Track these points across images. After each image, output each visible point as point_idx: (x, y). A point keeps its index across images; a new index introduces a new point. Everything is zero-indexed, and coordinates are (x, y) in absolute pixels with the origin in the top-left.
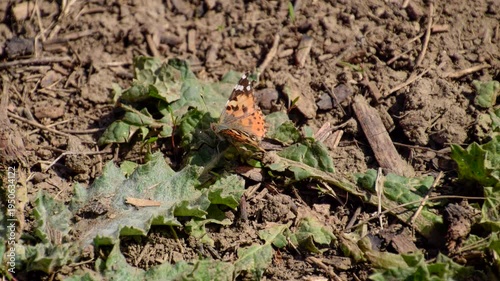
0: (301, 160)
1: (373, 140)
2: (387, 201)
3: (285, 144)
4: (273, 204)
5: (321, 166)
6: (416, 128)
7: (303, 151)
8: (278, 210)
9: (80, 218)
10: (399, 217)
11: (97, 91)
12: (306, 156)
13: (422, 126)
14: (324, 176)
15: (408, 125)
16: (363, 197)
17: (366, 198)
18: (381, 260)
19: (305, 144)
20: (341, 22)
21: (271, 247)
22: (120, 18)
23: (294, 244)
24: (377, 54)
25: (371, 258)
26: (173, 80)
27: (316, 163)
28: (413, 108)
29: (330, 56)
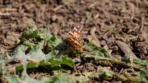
0: (97, 55)
1: (125, 51)
2: (135, 64)
3: (90, 50)
4: (87, 66)
5: (106, 56)
6: (142, 47)
7: (97, 52)
8: (89, 68)
9: (8, 64)
10: (140, 69)
11: (10, 41)
12: (99, 53)
13: (145, 46)
14: (107, 59)
15: (139, 47)
16: (124, 64)
17: (126, 64)
18: (135, 79)
19: (98, 50)
20: (106, 24)
21: (88, 78)
22: (17, 24)
23: (98, 77)
24: (123, 31)
25: (131, 79)
26: (42, 33)
27: (103, 55)
28: (141, 41)
29: (103, 33)
